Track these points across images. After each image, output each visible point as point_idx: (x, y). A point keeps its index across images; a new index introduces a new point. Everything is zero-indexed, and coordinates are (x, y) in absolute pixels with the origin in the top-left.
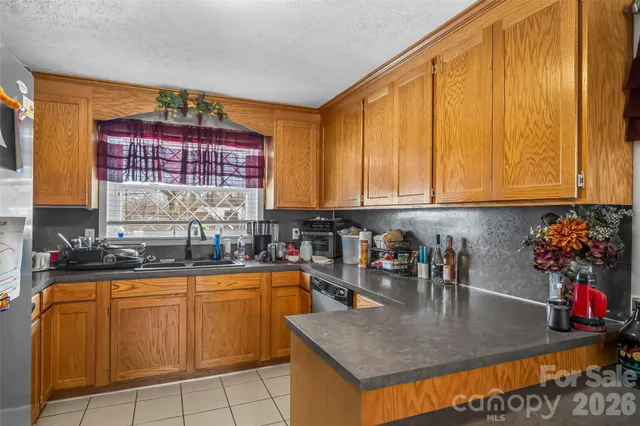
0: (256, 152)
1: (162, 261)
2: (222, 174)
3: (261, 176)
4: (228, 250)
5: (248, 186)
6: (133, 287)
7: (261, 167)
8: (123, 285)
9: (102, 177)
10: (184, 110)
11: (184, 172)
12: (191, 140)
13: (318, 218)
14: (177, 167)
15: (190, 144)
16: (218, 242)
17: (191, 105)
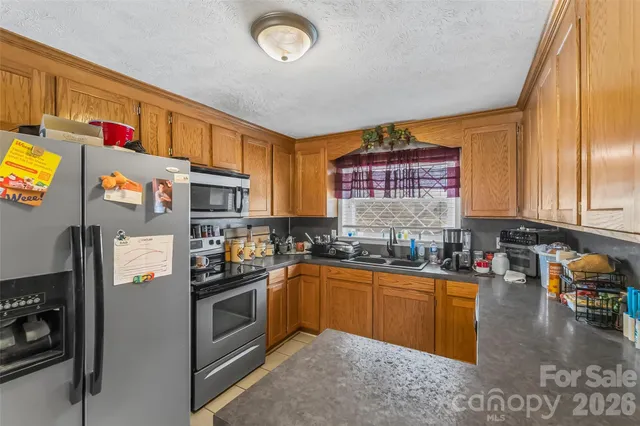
0: (452, 164)
1: (372, 256)
2: (419, 187)
3: (457, 186)
4: (421, 252)
5: (449, 196)
6: (339, 273)
7: (457, 177)
8: (334, 270)
9: (338, 196)
10: (380, 140)
11: (387, 187)
12: (393, 163)
13: (522, 228)
14: (383, 185)
15: (392, 166)
16: (413, 245)
17: (386, 135)
